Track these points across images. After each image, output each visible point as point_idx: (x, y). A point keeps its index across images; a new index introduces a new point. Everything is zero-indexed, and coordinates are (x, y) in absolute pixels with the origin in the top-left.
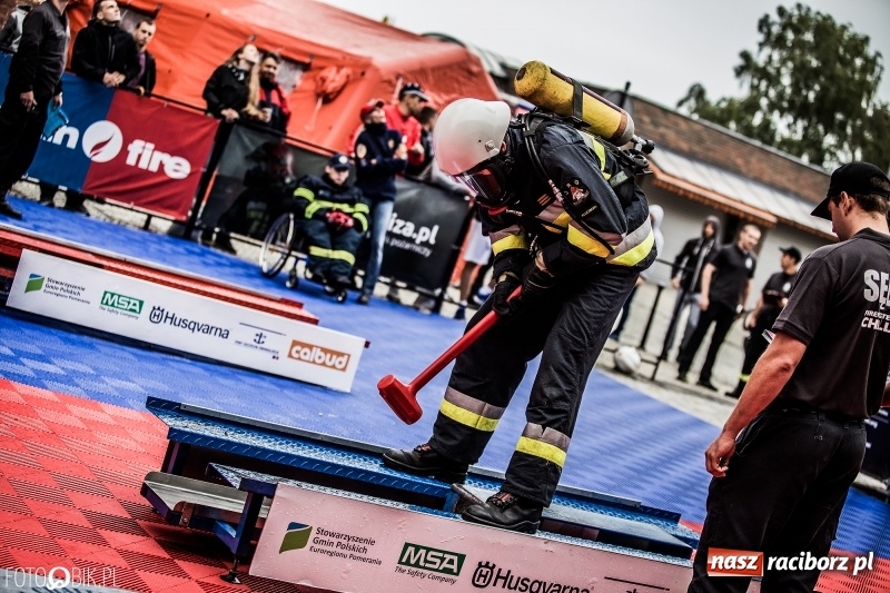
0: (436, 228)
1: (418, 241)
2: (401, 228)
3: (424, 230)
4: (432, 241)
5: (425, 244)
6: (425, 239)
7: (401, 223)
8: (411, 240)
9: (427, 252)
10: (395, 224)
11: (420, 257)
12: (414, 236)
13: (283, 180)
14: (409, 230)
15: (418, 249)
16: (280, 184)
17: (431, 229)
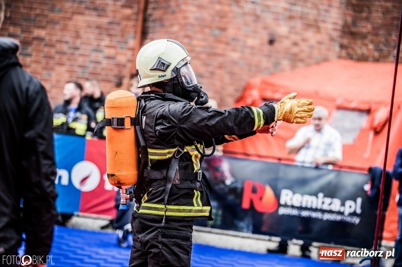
0: (359, 200)
1: (347, 213)
2: (330, 204)
3: (349, 203)
4: (359, 211)
5: (354, 214)
6: (352, 210)
7: (328, 200)
8: (340, 213)
9: (357, 220)
10: (323, 203)
11: (352, 225)
12: (342, 209)
13: (223, 182)
14: (336, 205)
15: (348, 219)
16: (222, 186)
17: (355, 201)
